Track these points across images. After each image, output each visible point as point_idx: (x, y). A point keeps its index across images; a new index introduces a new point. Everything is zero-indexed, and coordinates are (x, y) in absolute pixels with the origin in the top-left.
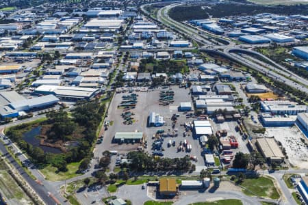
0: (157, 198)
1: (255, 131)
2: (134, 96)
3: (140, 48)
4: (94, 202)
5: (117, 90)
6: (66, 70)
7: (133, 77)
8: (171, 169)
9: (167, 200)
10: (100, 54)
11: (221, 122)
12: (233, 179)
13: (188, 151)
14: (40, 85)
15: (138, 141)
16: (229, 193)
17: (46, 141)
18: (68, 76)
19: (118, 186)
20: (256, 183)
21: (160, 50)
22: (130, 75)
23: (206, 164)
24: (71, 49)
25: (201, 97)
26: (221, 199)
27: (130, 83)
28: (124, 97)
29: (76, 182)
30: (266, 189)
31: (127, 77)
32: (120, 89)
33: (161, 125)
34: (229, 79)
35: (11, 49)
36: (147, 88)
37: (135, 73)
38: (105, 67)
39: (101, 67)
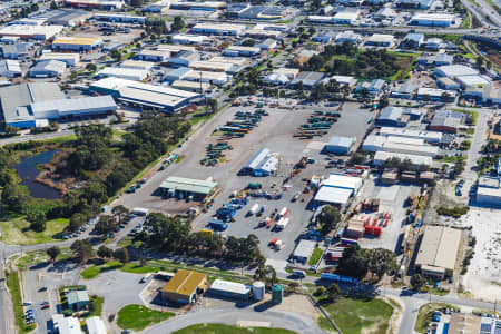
0: (153, 302)
1: (442, 211)
2: (260, 114)
3: (346, 23)
4: (44, 289)
5: (238, 100)
6: (173, 54)
7: (284, 79)
8: (217, 257)
9: (165, 310)
10: (259, 28)
11: (388, 183)
12: (318, 294)
13: (278, 229)
14: (105, 76)
15: (199, 197)
16: (290, 318)
17: (48, 176)
18: (169, 65)
19: (103, 270)
20: (359, 309)
21: (383, 29)
22: (281, 75)
23: (292, 258)
24: (215, 15)
25: (384, 129)
26: (267, 325)
27: (271, 90)
28: (239, 115)
29: (41, 252)
30: (368, 323)
31: (272, 77)
32: (244, 99)
33: (265, 174)
34: (479, 100)
35: (107, 8)
36: (295, 102)
37: (295, 72)
38: (250, 55)
39: (241, 55)
